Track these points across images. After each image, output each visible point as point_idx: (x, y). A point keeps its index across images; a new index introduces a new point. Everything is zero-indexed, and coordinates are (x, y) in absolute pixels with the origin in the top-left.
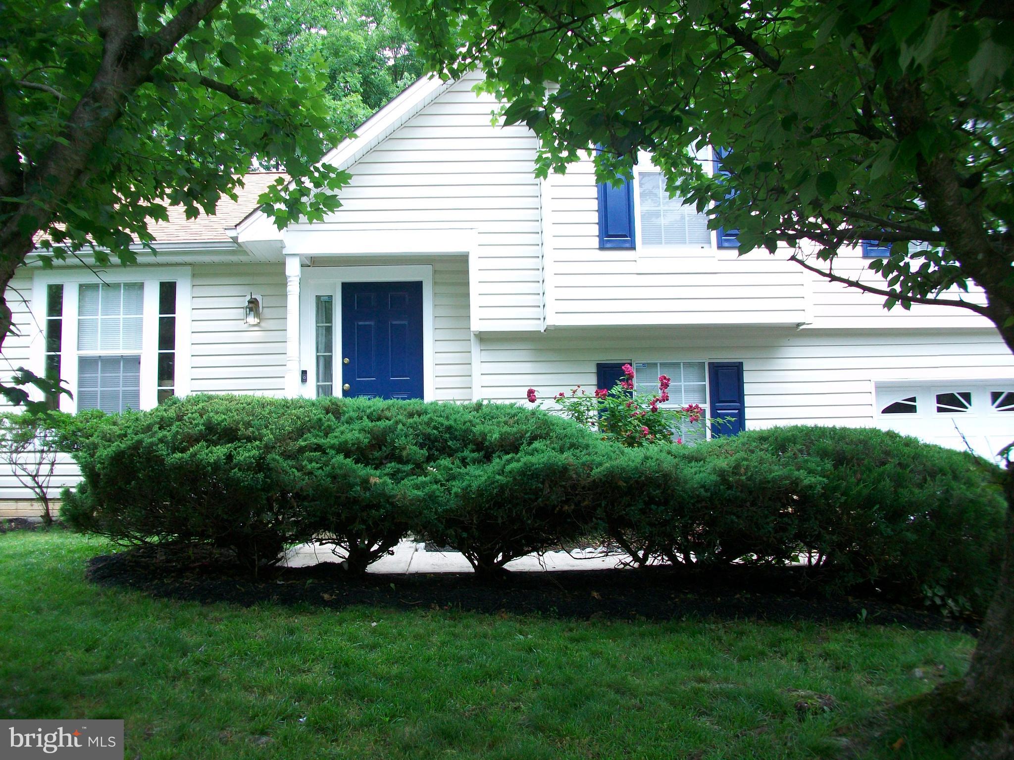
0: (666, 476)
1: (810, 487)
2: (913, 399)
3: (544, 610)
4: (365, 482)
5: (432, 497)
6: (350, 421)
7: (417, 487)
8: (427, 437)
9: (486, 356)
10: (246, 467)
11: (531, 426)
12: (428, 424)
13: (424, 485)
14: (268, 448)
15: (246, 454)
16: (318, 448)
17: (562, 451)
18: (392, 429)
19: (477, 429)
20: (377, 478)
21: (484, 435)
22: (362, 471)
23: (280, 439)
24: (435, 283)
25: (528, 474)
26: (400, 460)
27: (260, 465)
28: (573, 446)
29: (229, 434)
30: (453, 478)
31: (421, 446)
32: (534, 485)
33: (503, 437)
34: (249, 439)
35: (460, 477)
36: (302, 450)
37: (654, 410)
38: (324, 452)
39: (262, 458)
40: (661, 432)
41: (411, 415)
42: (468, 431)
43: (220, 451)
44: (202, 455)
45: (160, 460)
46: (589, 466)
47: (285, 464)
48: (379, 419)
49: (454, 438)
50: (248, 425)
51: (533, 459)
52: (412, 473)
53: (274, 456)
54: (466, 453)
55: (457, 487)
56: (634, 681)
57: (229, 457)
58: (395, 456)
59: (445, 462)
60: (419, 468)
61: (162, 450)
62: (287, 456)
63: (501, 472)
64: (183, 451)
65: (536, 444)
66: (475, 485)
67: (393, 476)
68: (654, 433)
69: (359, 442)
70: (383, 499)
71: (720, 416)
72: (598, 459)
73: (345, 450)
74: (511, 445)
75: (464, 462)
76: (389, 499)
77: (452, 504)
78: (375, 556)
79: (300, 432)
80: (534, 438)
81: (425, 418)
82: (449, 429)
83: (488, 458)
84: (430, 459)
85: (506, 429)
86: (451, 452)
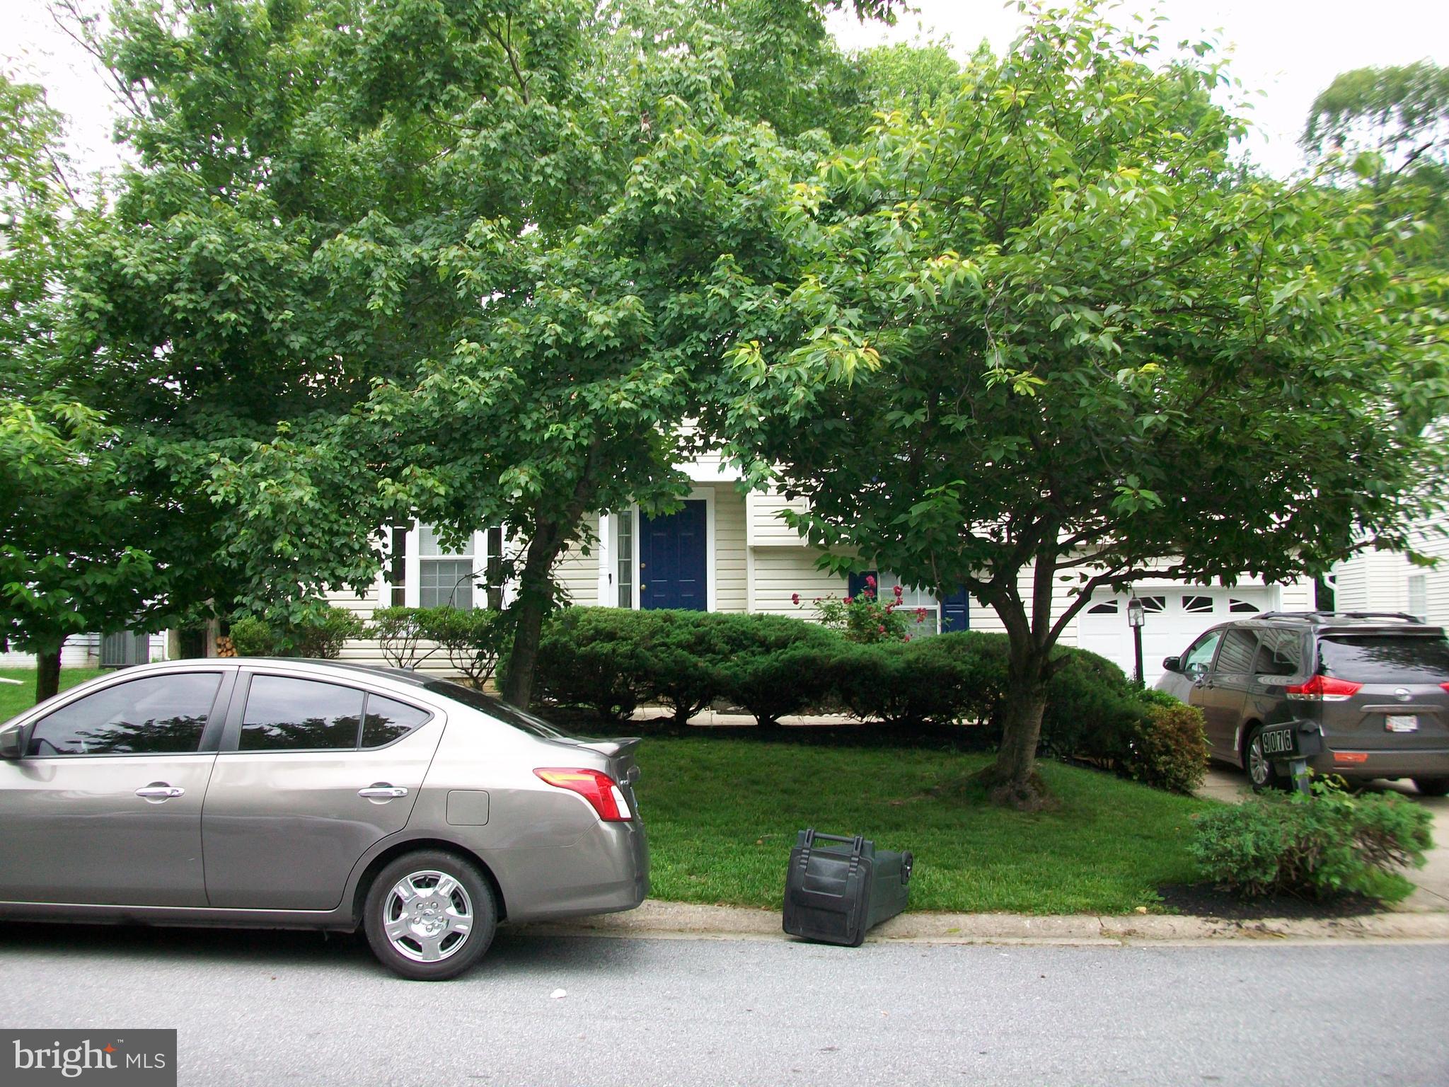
0: (875, 664)
1: (961, 671)
2: (1115, 602)
3: (801, 742)
4: (695, 665)
5: (735, 674)
6: (680, 627)
7: (726, 669)
8: (730, 637)
9: (759, 565)
10: (624, 656)
11: (794, 632)
12: (730, 629)
13: (730, 667)
14: (636, 645)
15: (625, 648)
16: (663, 644)
17: (813, 647)
18: (708, 633)
19: (761, 633)
20: (702, 663)
21: (766, 638)
22: (694, 658)
23: (643, 639)
24: (717, 502)
25: (792, 662)
26: (714, 652)
27: (632, 655)
28: (820, 644)
29: (611, 636)
30: (747, 663)
31: (727, 644)
32: (796, 667)
33: (777, 639)
34: (624, 639)
35: (752, 662)
36: (655, 646)
37: (889, 612)
38: (668, 647)
39: (633, 651)
40: (895, 630)
41: (719, 624)
42: (755, 634)
43: (607, 647)
44: (598, 648)
45: (572, 652)
46: (829, 657)
47: (648, 654)
48: (698, 626)
49: (746, 638)
50: (622, 630)
51: (797, 653)
52: (721, 660)
53: (641, 649)
54: (754, 648)
55: (750, 669)
56: (845, 767)
57: (614, 650)
58: (711, 649)
59: (742, 654)
60: (726, 658)
61: (573, 645)
62: (648, 649)
63: (777, 660)
64: (585, 646)
65: (797, 644)
66: (761, 667)
67: (710, 662)
68: (888, 631)
69: (688, 641)
70: (705, 676)
71: (948, 615)
72: (834, 653)
73: (680, 645)
74: (782, 644)
75: (754, 654)
76: (710, 675)
77: (747, 679)
78: (693, 713)
79: (653, 634)
80: (796, 639)
81: (728, 625)
82: (743, 633)
83: (768, 651)
84: (732, 651)
85: (779, 633)
86: (745, 648)
